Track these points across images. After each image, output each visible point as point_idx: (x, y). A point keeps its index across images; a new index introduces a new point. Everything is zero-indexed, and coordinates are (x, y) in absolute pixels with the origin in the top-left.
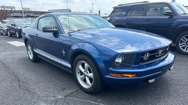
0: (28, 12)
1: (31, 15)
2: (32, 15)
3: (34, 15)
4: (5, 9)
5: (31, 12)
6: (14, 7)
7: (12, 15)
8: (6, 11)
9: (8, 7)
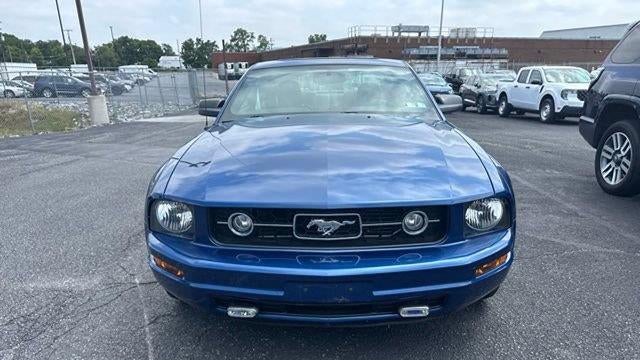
0: (462, 42)
1: (469, 52)
2: (472, 52)
3: (479, 51)
4: (403, 34)
5: (472, 42)
6: (426, 29)
7: (414, 51)
8: (404, 39)
9: (409, 29)
